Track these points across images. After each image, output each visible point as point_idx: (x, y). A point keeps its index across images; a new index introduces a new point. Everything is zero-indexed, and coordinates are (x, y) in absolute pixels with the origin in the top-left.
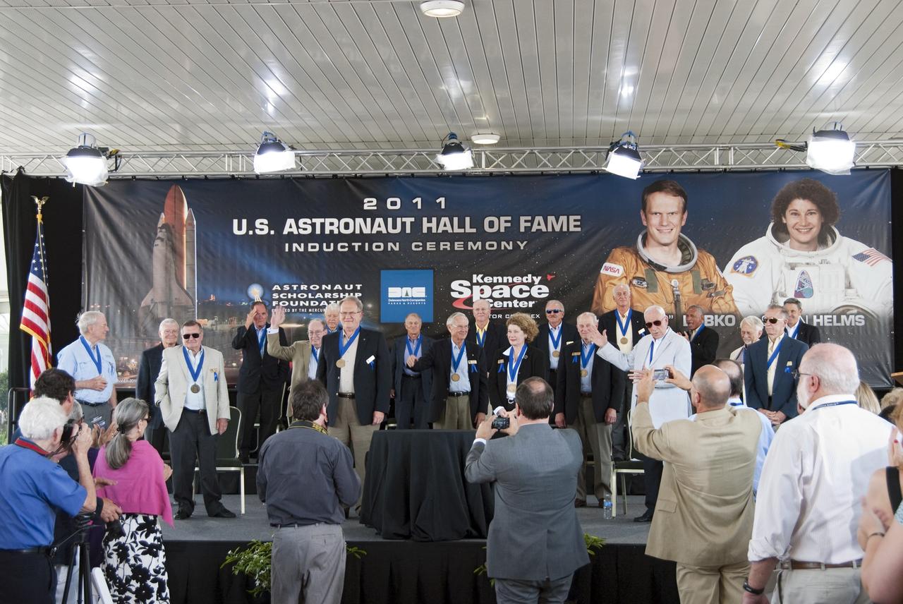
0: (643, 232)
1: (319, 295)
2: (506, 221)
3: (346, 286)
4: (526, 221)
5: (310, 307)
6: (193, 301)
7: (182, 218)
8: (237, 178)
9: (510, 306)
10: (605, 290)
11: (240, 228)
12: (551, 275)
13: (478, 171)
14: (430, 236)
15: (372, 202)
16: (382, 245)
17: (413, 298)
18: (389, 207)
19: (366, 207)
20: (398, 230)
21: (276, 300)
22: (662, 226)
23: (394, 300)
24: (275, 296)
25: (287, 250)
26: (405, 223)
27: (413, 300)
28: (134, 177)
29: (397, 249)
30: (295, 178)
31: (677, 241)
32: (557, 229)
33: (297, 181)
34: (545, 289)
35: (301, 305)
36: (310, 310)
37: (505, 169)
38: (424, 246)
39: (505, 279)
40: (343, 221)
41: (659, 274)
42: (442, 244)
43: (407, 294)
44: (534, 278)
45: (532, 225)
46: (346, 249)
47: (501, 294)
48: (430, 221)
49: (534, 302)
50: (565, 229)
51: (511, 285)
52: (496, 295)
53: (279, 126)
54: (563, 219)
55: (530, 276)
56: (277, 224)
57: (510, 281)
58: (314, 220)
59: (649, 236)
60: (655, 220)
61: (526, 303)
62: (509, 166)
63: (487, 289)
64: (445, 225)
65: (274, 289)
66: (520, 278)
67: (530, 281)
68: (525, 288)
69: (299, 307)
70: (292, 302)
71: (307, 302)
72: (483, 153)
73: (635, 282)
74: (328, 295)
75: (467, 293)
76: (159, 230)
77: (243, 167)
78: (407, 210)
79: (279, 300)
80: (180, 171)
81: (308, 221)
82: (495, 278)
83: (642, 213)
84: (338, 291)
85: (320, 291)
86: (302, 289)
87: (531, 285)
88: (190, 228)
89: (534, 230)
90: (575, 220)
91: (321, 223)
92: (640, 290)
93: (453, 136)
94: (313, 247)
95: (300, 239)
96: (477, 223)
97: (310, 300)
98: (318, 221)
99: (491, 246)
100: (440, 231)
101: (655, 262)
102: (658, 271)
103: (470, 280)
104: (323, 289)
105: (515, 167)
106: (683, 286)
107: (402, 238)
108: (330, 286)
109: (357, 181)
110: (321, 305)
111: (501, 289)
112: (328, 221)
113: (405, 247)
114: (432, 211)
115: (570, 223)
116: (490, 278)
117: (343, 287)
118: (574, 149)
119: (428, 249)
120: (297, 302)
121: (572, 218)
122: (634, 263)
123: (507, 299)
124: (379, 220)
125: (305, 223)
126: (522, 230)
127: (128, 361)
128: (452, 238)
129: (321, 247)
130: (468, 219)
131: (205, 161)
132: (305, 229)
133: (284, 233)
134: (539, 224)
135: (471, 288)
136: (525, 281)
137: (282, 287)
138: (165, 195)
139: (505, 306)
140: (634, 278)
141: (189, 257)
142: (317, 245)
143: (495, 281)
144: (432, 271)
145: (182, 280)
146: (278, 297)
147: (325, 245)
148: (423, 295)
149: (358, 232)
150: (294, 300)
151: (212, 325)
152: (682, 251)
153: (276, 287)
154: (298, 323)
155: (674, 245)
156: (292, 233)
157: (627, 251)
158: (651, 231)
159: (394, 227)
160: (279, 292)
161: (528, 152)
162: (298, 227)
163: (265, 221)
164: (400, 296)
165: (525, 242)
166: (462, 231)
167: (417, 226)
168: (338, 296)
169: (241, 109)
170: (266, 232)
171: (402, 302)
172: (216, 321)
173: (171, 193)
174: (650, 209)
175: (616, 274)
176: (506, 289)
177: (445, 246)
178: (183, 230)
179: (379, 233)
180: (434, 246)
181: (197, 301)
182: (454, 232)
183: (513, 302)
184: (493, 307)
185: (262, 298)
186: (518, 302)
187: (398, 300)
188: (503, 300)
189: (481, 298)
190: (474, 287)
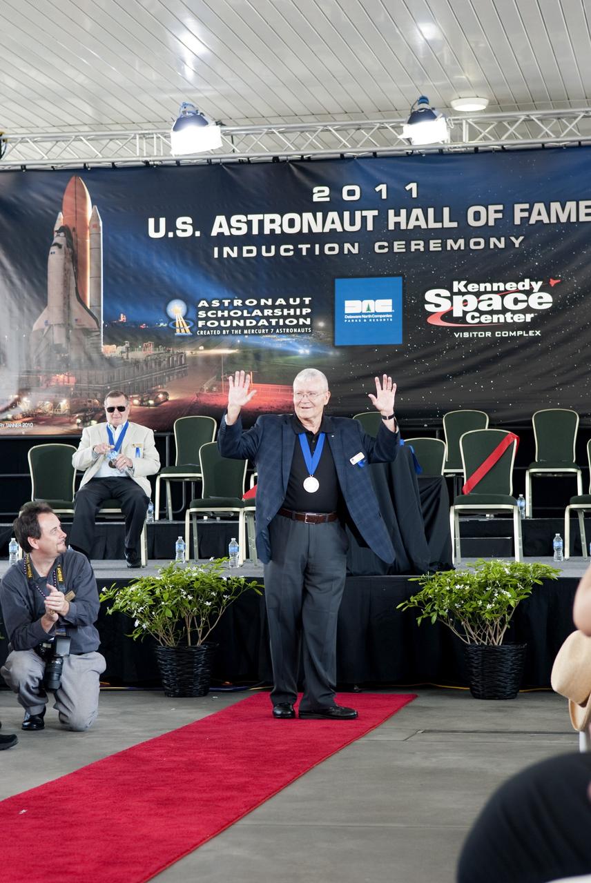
1: (257, 312)
2: (496, 212)
3: (291, 301)
4: (522, 210)
5: (245, 327)
6: (98, 323)
7: (84, 219)
8: (152, 166)
9: (502, 320)
11: (157, 230)
12: (554, 279)
13: (459, 146)
14: (399, 233)
15: (323, 191)
16: (336, 246)
17: (376, 313)
18: (345, 197)
19: (316, 198)
20: (357, 227)
21: (202, 319)
23: (351, 317)
24: (202, 314)
25: (216, 255)
26: (366, 217)
27: (376, 316)
28: (23, 167)
29: (355, 251)
30: (226, 164)
32: (563, 219)
33: (229, 168)
34: (548, 298)
35: (234, 325)
36: (246, 332)
37: (494, 144)
38: (391, 247)
39: (495, 286)
40: (288, 216)
42: (413, 243)
43: (368, 309)
45: (530, 215)
46: (291, 253)
47: (490, 305)
48: (397, 214)
49: (532, 315)
50: (573, 219)
52: (483, 307)
53: (200, 95)
54: (571, 205)
55: (527, 281)
56: (203, 223)
57: (502, 289)
58: (250, 217)
61: (522, 316)
62: (498, 137)
63: (472, 300)
64: (418, 218)
65: (200, 305)
66: (514, 284)
67: (527, 288)
68: (522, 297)
69: (231, 327)
70: (222, 322)
71: (242, 321)
72: (464, 122)
74: (268, 312)
75: (445, 306)
76: (56, 234)
77: (158, 150)
78: (369, 199)
79: (207, 319)
80: (80, 158)
81: (243, 218)
82: (482, 287)
84: (281, 307)
85: (258, 306)
86: (235, 304)
87: (529, 293)
88: (94, 230)
89: (532, 221)
90: (587, 207)
91: (259, 221)
93: (423, 100)
94: (249, 251)
95: (233, 241)
96: (457, 215)
97: (245, 319)
98: (255, 218)
99: (477, 244)
100: (411, 227)
103: (450, 289)
104: (262, 304)
105: (507, 139)
107: (361, 237)
108: (270, 300)
109: (303, 164)
110: (260, 324)
111: (490, 299)
112: (268, 217)
113: (367, 248)
114: (401, 201)
115: (580, 211)
116: (476, 286)
117: (287, 301)
118: (583, 112)
119: (396, 250)
120: (229, 322)
121: (583, 204)
123: (497, 312)
124: (333, 215)
125: (239, 221)
126: (517, 222)
127: (20, 400)
128: (426, 235)
129: (259, 251)
130: (446, 211)
131: (111, 145)
132: (239, 229)
133: (212, 235)
134: (539, 214)
135: (451, 299)
136: (521, 288)
137: (210, 303)
138: (63, 190)
139: (495, 320)
141: (93, 266)
142: (254, 249)
143: (482, 289)
144: (401, 278)
145: (85, 296)
146: (204, 315)
147: (264, 248)
148: (390, 309)
149: (305, 230)
150: (225, 319)
151: (122, 352)
153: (203, 303)
154: (231, 347)
156: (223, 233)
159: (352, 223)
160: (206, 310)
161: (523, 118)
162: (230, 227)
163: (189, 220)
164: (360, 312)
165: (521, 238)
166: (439, 225)
167: (381, 220)
168: (280, 313)
169: (154, 76)
170: (189, 233)
171: (362, 319)
172: (127, 348)
173: (70, 186)
176: (497, 298)
177: (417, 245)
178: (86, 234)
179: (333, 231)
180: (404, 246)
181: (102, 322)
182: (429, 227)
183: (506, 316)
184: (480, 322)
185: (185, 318)
186: (512, 316)
187: (357, 317)
188: (492, 313)
189: (463, 311)
190: (454, 297)
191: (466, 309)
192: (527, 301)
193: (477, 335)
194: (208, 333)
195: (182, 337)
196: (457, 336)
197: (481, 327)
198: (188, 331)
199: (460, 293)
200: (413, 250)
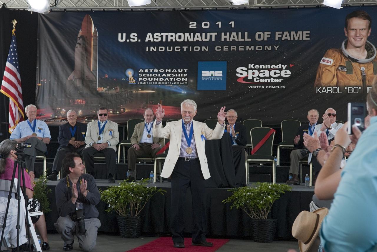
0: (345, 40)
1: (164, 75)
2: (268, 35)
3: (179, 70)
4: (279, 34)
5: (159, 81)
6: (96, 78)
7: (91, 33)
8: (121, 11)
9: (269, 81)
10: (322, 73)
11: (122, 38)
12: (292, 64)
13: (252, 6)
14: (226, 43)
15: (194, 24)
16: (199, 47)
17: (215, 77)
18: (203, 27)
19: (190, 27)
20: (208, 39)
21: (140, 77)
22: (357, 36)
23: (204, 78)
24: (140, 75)
25: (147, 50)
26: (212, 35)
28: (65, 9)
29: (207, 50)
30: (152, 11)
31: (365, 45)
32: (296, 38)
33: (154, 13)
34: (289, 72)
35: (154, 80)
36: (159, 83)
37: (267, 6)
38: (222, 48)
39: (266, 66)
40: (178, 34)
41: (354, 64)
42: (232, 47)
43: (212, 75)
44: (283, 66)
45: (282, 36)
46: (179, 50)
47: (264, 75)
48: (225, 35)
49: (282, 79)
51: (270, 70)
52: (261, 75)
54: (300, 33)
55: (280, 65)
56: (142, 36)
57: (269, 68)
58: (162, 34)
59: (349, 43)
60: (352, 33)
61: (278, 80)
62: (269, 3)
63: (256, 72)
64: (234, 36)
65: (140, 71)
66: (275, 66)
67: (280, 67)
68: (278, 71)
70: (149, 79)
73: (340, 68)
74: (169, 75)
75: (245, 74)
76: (78, 39)
77: (124, 5)
78: (214, 28)
79: (143, 77)
80: (90, 7)
81: (159, 34)
82: (261, 67)
83: (345, 29)
84: (175, 73)
85: (165, 72)
86: (155, 71)
88: (95, 38)
89: (283, 39)
90: (307, 34)
91: (166, 36)
92: (342, 72)
94: (162, 49)
95: (154, 44)
96: (251, 36)
97: (159, 78)
98: (164, 35)
99: (259, 48)
100: (231, 40)
101: (352, 57)
102: (354, 62)
103: (247, 67)
104: (167, 71)
105: (273, 4)
106: (368, 71)
107: (210, 44)
108: (170, 70)
109: (185, 12)
110: (165, 80)
111: (264, 72)
112: (170, 34)
113: (212, 48)
114: (227, 29)
115: (304, 35)
116: (258, 66)
117: (177, 70)
119: (224, 50)
120: (152, 79)
121: (305, 32)
122: (340, 57)
123: (267, 78)
124: (198, 34)
125: (157, 36)
126: (277, 39)
127: (61, 110)
128: (238, 44)
129: (166, 49)
130: (246, 34)
131: (103, 2)
132: (157, 39)
133: (146, 41)
134: (286, 36)
135: (247, 71)
136: (277, 67)
137: (144, 70)
138: (82, 20)
139: (266, 81)
140: (339, 66)
141: (95, 53)
142: (164, 48)
143: (261, 68)
144: (226, 62)
145: (90, 66)
147: (168, 47)
148: (221, 75)
149: (186, 40)
151: (106, 91)
152: (368, 51)
154: (152, 90)
155: (363, 47)
156: (150, 41)
157: (336, 51)
158: (350, 39)
159: (206, 38)
160: (142, 73)
162: (153, 38)
163: (136, 35)
164: (208, 76)
165: (278, 46)
166: (243, 40)
167: (218, 37)
168: (174, 76)
170: (136, 40)
171: (209, 79)
172: (108, 89)
173: (85, 18)
174: (350, 27)
175: (329, 64)
176: (267, 72)
177: (233, 48)
178: (91, 39)
179: (198, 41)
180: (228, 48)
181: (98, 78)
182: (239, 40)
183: (271, 79)
184: (260, 82)
185: (133, 76)
186: (273, 79)
187: (207, 78)
188: (265, 78)
189: (253, 77)
190: (249, 71)
191: (254, 76)
192: (280, 73)
193: (258, 87)
194: (143, 83)
195: (132, 85)
196: (250, 88)
197: (260, 84)
198: (134, 82)
199: (251, 69)
200: (232, 50)
